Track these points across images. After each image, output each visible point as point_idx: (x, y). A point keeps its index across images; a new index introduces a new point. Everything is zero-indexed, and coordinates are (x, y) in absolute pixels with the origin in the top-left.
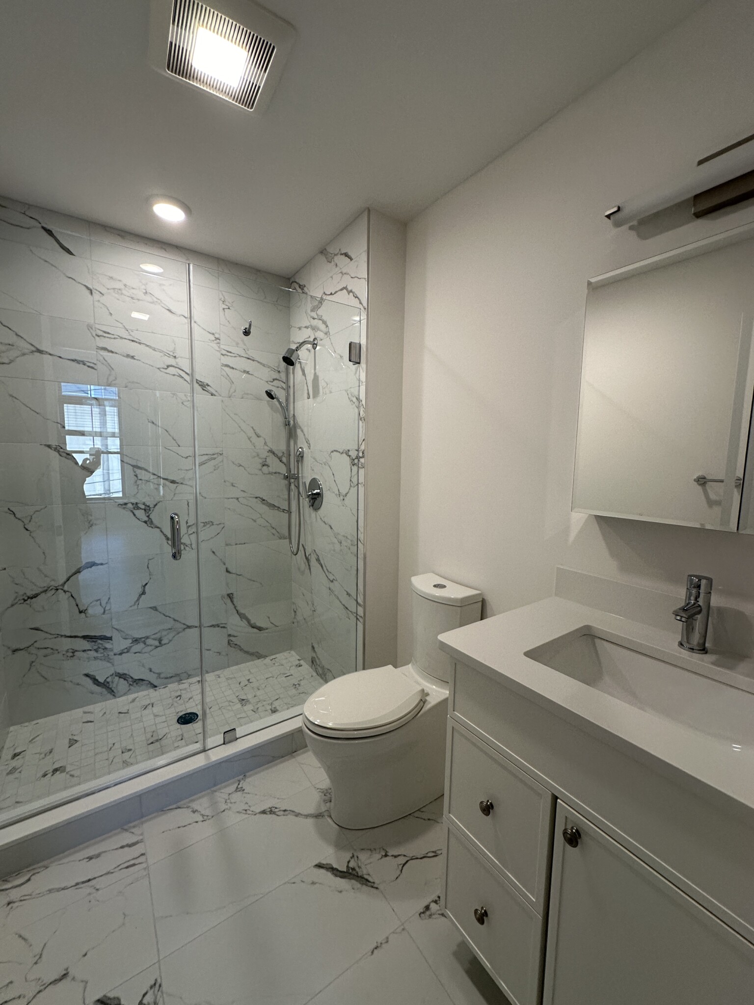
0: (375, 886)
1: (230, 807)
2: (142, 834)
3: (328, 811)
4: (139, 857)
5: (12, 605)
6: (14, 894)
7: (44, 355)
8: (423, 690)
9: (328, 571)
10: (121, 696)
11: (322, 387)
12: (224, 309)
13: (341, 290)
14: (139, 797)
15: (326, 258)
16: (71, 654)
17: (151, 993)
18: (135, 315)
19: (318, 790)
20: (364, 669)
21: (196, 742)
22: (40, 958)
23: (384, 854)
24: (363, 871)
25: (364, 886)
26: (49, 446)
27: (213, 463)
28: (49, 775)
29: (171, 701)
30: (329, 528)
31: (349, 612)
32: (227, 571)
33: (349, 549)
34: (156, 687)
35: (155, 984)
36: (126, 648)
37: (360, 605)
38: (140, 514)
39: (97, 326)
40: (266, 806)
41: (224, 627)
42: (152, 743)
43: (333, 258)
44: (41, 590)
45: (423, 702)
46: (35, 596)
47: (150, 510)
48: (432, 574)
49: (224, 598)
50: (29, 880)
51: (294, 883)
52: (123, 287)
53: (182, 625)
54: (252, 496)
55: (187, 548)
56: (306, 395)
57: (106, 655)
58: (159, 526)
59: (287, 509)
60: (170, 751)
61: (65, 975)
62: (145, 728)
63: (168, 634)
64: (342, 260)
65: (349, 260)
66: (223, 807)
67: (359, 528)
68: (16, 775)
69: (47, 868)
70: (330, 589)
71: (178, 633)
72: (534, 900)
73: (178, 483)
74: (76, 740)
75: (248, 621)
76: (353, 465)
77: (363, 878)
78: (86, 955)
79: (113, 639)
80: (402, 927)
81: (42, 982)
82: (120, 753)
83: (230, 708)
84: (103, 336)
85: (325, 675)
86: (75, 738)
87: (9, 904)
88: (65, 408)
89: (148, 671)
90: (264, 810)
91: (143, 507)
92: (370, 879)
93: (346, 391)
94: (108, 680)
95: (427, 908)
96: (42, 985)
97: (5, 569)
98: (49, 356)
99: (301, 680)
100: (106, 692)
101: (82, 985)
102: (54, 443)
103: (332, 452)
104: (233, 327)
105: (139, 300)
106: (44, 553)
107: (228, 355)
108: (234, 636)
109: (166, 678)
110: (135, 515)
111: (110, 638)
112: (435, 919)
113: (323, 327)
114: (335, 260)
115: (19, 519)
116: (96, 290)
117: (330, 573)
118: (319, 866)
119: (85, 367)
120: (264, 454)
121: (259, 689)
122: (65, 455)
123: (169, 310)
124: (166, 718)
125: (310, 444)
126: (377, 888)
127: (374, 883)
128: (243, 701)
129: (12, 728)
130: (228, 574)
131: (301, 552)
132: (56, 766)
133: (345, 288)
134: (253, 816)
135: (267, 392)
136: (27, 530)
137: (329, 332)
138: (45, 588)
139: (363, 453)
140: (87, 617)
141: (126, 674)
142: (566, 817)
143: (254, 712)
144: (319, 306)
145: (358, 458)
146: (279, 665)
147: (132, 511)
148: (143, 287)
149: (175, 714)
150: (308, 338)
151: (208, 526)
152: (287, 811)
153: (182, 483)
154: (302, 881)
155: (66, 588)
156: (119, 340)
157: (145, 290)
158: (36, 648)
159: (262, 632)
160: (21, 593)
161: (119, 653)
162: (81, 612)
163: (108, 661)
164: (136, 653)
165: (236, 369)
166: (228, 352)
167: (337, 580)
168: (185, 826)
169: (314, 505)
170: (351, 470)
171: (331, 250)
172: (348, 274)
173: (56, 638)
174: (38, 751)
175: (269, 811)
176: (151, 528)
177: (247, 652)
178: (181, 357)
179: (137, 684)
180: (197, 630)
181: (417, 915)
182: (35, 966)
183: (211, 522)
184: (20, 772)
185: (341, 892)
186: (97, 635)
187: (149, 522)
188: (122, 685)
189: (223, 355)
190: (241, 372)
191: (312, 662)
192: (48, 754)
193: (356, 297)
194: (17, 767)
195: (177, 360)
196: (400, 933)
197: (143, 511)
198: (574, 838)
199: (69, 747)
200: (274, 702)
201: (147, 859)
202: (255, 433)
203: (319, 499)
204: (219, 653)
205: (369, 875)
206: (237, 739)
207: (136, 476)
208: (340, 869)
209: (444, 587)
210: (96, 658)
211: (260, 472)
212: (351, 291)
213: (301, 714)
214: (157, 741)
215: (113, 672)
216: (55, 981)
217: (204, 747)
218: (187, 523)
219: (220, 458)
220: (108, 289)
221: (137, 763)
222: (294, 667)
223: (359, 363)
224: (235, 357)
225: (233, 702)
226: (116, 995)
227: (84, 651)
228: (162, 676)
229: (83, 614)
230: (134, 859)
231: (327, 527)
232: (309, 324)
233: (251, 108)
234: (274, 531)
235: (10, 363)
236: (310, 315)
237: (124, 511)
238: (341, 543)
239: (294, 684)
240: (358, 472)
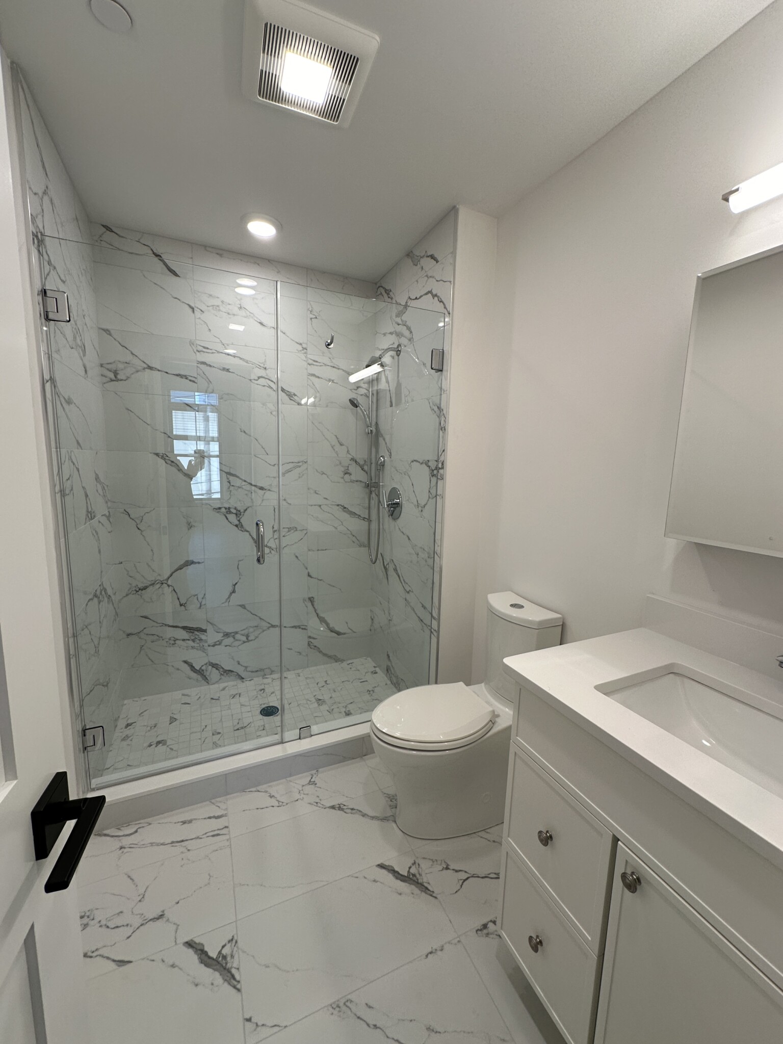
0: (434, 895)
1: (303, 798)
2: (226, 809)
3: (393, 816)
4: (222, 829)
5: (127, 595)
6: (126, 841)
7: (153, 371)
8: (493, 711)
9: (405, 582)
10: (214, 684)
11: (405, 395)
12: (311, 319)
13: (426, 294)
14: (225, 777)
15: (412, 261)
16: (173, 642)
17: (228, 946)
18: (232, 327)
19: (385, 795)
20: (436, 683)
21: (276, 734)
22: (143, 897)
23: (445, 867)
24: (424, 879)
25: (423, 894)
26: (157, 455)
27: (298, 470)
28: (154, 746)
29: (256, 694)
30: (407, 538)
31: (423, 624)
32: (309, 575)
33: (426, 561)
34: (243, 679)
35: (232, 940)
36: (218, 641)
37: (434, 618)
38: (232, 518)
39: (198, 342)
40: (335, 802)
41: (305, 629)
42: (238, 729)
43: (419, 261)
44: (150, 583)
45: (492, 722)
46: (145, 588)
47: (241, 515)
48: (510, 592)
49: (306, 600)
50: (136, 832)
51: (357, 877)
52: (220, 303)
53: (268, 624)
54: (334, 503)
55: (272, 552)
56: (388, 403)
57: (201, 646)
58: (249, 530)
59: (367, 517)
60: (253, 739)
61: (161, 915)
62: (232, 715)
63: (254, 631)
64: (427, 263)
65: (435, 262)
66: (297, 796)
67: (436, 541)
68: (128, 742)
69: (150, 824)
70: (406, 600)
71: (264, 631)
72: (590, 939)
73: (266, 490)
74: (175, 719)
75: (327, 624)
76: (433, 476)
77: (423, 886)
78: (178, 903)
79: (207, 631)
80: (458, 939)
81: (144, 917)
82: (211, 734)
83: (307, 706)
84: (203, 351)
85: (399, 685)
86: (175, 717)
87: (121, 848)
88: (173, 414)
89: (237, 663)
90: (334, 806)
91: (234, 511)
92: (429, 888)
93: (428, 399)
94: (203, 668)
95: (485, 926)
96: (144, 920)
97: (122, 563)
98: (158, 372)
99: (375, 687)
100: (201, 679)
101: (175, 927)
102: (161, 451)
103: (413, 462)
104: (319, 336)
105: (234, 315)
106: (152, 550)
107: (314, 365)
108: (314, 638)
109: (252, 672)
110: (227, 519)
111: (205, 631)
112: (492, 938)
113: (407, 333)
114: (421, 262)
115: (133, 519)
116: (198, 308)
117: (407, 583)
118: (381, 866)
119: (188, 381)
120: (346, 462)
121: (335, 691)
122: (170, 462)
123: (261, 324)
124: (251, 708)
125: (391, 453)
126: (436, 898)
127: (433, 892)
128: (320, 701)
129: (126, 702)
130: (309, 578)
131: (379, 562)
132: (159, 739)
133: (430, 292)
134: (323, 809)
135: (350, 400)
136: (138, 529)
137: (412, 338)
138: (153, 582)
139: (443, 464)
140: (186, 610)
141: (218, 664)
142: (627, 861)
143: (329, 712)
144: (404, 311)
145: (437, 468)
146: (355, 670)
147: (225, 515)
148: (238, 302)
149: (259, 706)
150: (392, 344)
151: (292, 531)
152: (355, 809)
153: (269, 490)
154: (365, 878)
155: (170, 582)
156: (217, 354)
157: (240, 305)
158: (145, 634)
159: (340, 636)
160: (134, 585)
161: (212, 644)
162: (181, 605)
163: (203, 652)
164: (226, 646)
165: (321, 378)
166: (314, 361)
167: (413, 592)
168: (262, 808)
169: (394, 515)
170: (430, 481)
171: (417, 252)
172: (433, 277)
173: (161, 626)
174: (146, 724)
175: (338, 807)
176: (241, 532)
177: (325, 655)
178: (271, 369)
179: (227, 674)
180: (277, 629)
181: (475, 930)
182: (140, 903)
183: (295, 527)
184: (131, 740)
185: (400, 894)
186: (194, 626)
187: (239, 526)
188: (214, 674)
189: (310, 364)
190: (326, 380)
191: (387, 670)
192: (153, 728)
193: (440, 302)
194: (129, 736)
195: (267, 372)
196: (455, 944)
197: (235, 515)
198: (633, 883)
199: (170, 724)
200: (349, 706)
201: (229, 831)
202: (338, 441)
203: (398, 509)
204: (300, 653)
205: (429, 883)
206: (312, 736)
207: (229, 482)
208: (401, 873)
209: (522, 607)
210: (193, 648)
211: (342, 480)
212: (436, 295)
213: (370, 721)
214: (242, 728)
215: (206, 661)
216: (154, 918)
217: (282, 739)
218: (273, 528)
219: (305, 465)
220: (208, 306)
221: (224, 746)
222: (369, 673)
223: (442, 371)
224: (320, 366)
225: (310, 701)
226: (202, 942)
227: (184, 640)
228: (249, 669)
229: (183, 607)
230: (218, 830)
231: (405, 537)
232: (394, 330)
233: (337, 121)
234: (354, 539)
235: (127, 379)
236: (394, 321)
237: (218, 514)
238: (418, 554)
239: (368, 690)
240: (437, 483)
